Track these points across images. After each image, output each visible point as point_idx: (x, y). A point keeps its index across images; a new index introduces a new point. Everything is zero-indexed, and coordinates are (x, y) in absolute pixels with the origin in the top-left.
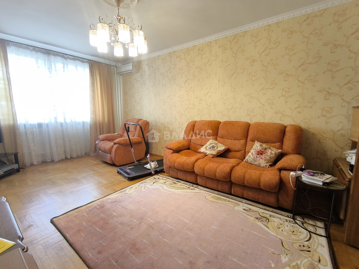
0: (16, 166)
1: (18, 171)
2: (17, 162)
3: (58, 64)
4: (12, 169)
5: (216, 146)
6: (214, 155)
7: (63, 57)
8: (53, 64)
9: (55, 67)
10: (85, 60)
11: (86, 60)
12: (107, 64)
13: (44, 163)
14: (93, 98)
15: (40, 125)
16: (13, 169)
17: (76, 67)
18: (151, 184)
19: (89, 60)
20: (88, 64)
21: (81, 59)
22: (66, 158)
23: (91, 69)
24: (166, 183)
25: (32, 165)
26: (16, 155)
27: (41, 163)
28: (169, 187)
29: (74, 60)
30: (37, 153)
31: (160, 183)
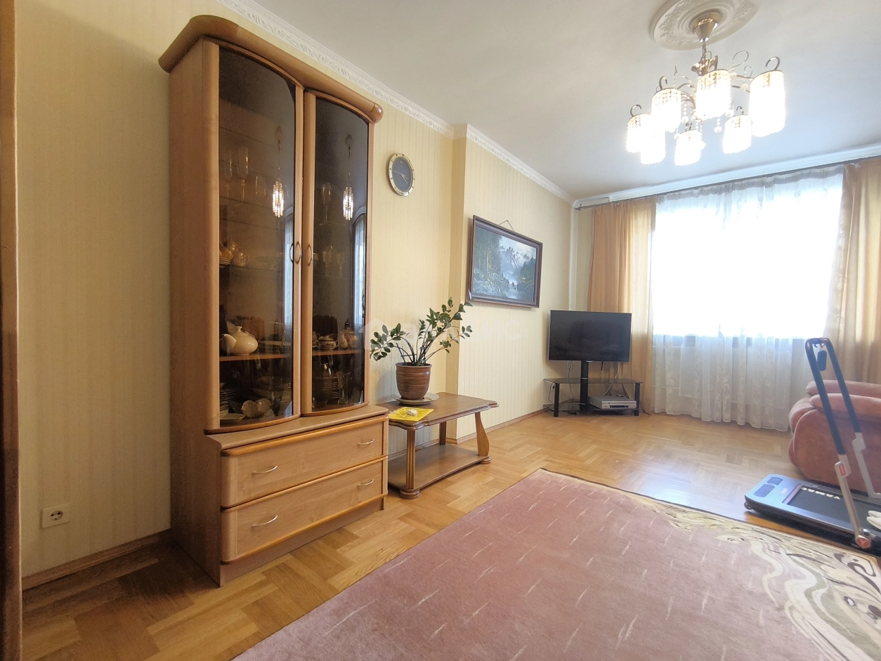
0: (632, 404)
1: (635, 413)
2: (637, 398)
4: (624, 406)
7: (762, 184)
11: (837, 167)
13: (686, 417)
15: (691, 340)
16: (627, 406)
18: (781, 550)
19: (845, 163)
20: (842, 176)
21: (818, 170)
22: (733, 423)
23: (847, 188)
24: (837, 587)
25: (663, 413)
26: (638, 385)
27: (682, 415)
28: (818, 595)
29: (795, 179)
30: (680, 395)
31: (818, 571)
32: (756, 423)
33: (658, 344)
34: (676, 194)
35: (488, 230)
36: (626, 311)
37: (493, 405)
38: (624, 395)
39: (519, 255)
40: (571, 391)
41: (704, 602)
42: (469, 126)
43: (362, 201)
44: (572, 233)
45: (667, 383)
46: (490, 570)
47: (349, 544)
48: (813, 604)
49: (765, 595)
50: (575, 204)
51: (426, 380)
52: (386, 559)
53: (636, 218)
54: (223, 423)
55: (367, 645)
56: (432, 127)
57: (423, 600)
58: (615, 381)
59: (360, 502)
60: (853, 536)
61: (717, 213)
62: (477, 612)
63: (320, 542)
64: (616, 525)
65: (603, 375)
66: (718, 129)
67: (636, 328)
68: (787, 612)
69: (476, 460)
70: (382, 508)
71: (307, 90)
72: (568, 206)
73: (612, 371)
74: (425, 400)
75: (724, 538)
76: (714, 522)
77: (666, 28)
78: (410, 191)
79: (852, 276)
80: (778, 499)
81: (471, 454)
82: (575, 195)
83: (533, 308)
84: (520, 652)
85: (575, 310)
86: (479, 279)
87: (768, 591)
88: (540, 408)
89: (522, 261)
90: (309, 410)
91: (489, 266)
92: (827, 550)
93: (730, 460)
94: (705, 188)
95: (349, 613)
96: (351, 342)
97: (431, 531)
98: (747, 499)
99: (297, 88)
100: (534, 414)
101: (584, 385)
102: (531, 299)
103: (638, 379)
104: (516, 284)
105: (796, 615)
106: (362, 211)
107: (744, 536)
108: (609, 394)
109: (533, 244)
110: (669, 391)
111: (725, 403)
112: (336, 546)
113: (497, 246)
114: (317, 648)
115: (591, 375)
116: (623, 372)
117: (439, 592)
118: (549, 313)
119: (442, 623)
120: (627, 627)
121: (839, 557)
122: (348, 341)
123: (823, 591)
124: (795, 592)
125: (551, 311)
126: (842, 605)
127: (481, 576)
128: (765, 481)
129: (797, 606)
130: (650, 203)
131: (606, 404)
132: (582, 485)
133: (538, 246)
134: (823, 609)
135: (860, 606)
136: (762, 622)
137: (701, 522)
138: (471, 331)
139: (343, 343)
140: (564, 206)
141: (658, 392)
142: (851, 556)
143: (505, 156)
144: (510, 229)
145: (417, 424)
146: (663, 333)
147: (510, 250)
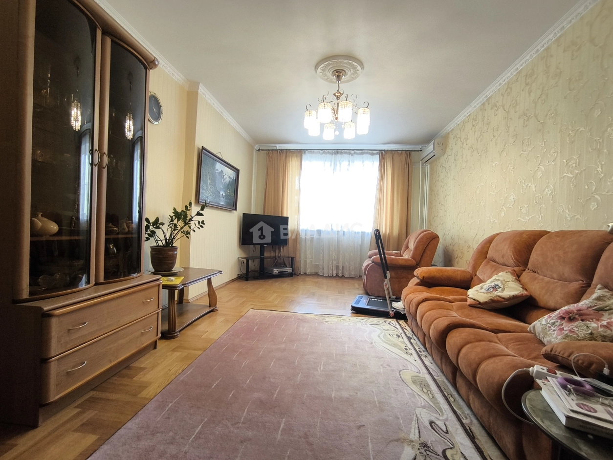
0: (289, 270)
1: (291, 275)
2: (292, 266)
3: (344, 163)
4: (285, 272)
5: (502, 286)
6: (480, 302)
7: (350, 154)
8: (338, 163)
9: (340, 166)
10: (375, 152)
11: (377, 151)
12: (406, 151)
13: (316, 275)
14: (380, 201)
15: (319, 232)
16: (287, 272)
17: (363, 162)
18: (367, 324)
19: (380, 150)
20: (379, 156)
21: (371, 152)
22: (337, 276)
23: (380, 162)
24: (386, 331)
25: (305, 274)
26: (292, 258)
27: (314, 274)
28: (381, 336)
29: (362, 154)
30: (313, 263)
31: (380, 328)
32: (347, 274)
33: (303, 235)
34: (311, 151)
35: (210, 157)
36: (285, 215)
37: (220, 272)
38: (285, 266)
39: (226, 176)
40: (254, 265)
41: (346, 348)
42: (201, 84)
43: (139, 126)
44: (254, 165)
45: (307, 257)
46: (246, 362)
47: (141, 373)
48: (381, 339)
49: (366, 340)
50: (257, 147)
51: (174, 257)
52: (175, 374)
53: (292, 161)
54: (31, 294)
55: (191, 415)
56: (174, 78)
57: (215, 385)
58: (279, 257)
59: (143, 344)
60: (389, 312)
61: (331, 165)
62: (249, 381)
63: (115, 378)
64: (301, 329)
65: (272, 254)
66: (343, 126)
67: (291, 226)
68: (374, 344)
69: (208, 310)
70: (155, 348)
71: (105, 33)
72: (253, 147)
73: (277, 251)
74: (173, 271)
75: (347, 324)
76: (341, 319)
77: (322, 70)
78: (159, 122)
79: (382, 203)
80: (363, 304)
81: (205, 306)
82: (257, 141)
83: (233, 211)
84: (278, 389)
85: (254, 213)
86: (203, 189)
87: (366, 339)
88: (236, 276)
89: (228, 180)
90: (102, 280)
91: (209, 181)
92: (381, 320)
93: (340, 292)
94: (326, 151)
95: (168, 405)
96: (130, 229)
97: (200, 352)
98: (352, 306)
99: (98, 30)
100: (233, 281)
101: (262, 260)
102: (232, 205)
103: (292, 255)
104: (224, 195)
105: (376, 344)
106: (139, 134)
107: (354, 322)
108: (277, 265)
109: (233, 169)
110: (308, 261)
111: (334, 265)
112: (131, 377)
113: (214, 168)
114: (157, 427)
115: (266, 254)
116: (284, 252)
117: (222, 379)
118: (242, 215)
119: (232, 391)
120: (321, 365)
121: (385, 322)
122: (128, 227)
123: (383, 334)
124: (374, 336)
125: (243, 214)
126: (389, 336)
127: (243, 366)
128: (357, 298)
129: (376, 341)
130: (300, 153)
131: (276, 271)
132: (277, 314)
133: (237, 171)
134: (384, 340)
135: (394, 336)
136: (367, 349)
137: (337, 319)
138: (204, 224)
139: (124, 229)
140: (251, 146)
141: (302, 262)
142: (389, 320)
143: (221, 110)
144: (221, 157)
145: (178, 285)
146: (305, 228)
147: (221, 172)
